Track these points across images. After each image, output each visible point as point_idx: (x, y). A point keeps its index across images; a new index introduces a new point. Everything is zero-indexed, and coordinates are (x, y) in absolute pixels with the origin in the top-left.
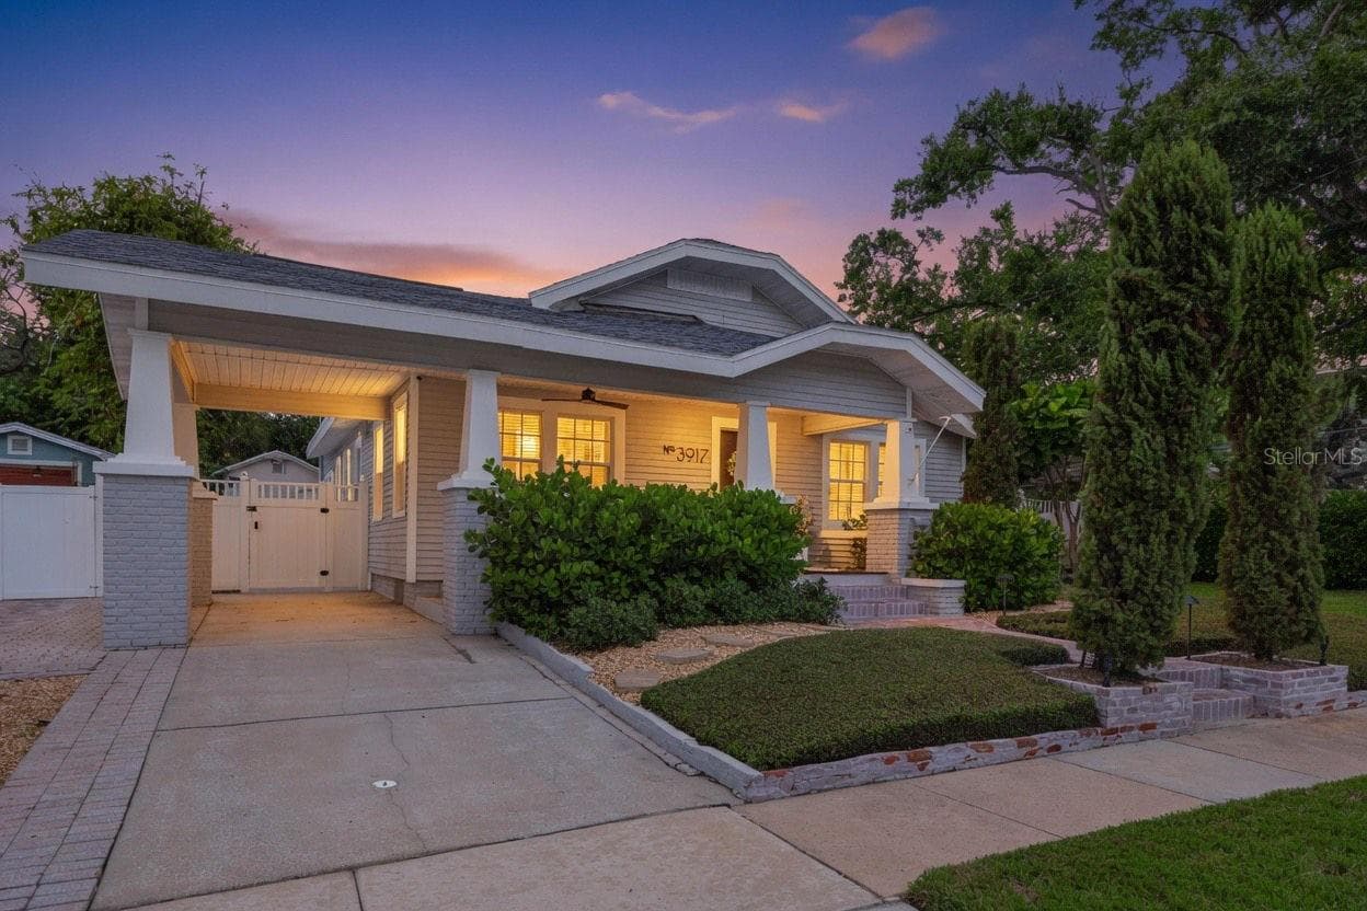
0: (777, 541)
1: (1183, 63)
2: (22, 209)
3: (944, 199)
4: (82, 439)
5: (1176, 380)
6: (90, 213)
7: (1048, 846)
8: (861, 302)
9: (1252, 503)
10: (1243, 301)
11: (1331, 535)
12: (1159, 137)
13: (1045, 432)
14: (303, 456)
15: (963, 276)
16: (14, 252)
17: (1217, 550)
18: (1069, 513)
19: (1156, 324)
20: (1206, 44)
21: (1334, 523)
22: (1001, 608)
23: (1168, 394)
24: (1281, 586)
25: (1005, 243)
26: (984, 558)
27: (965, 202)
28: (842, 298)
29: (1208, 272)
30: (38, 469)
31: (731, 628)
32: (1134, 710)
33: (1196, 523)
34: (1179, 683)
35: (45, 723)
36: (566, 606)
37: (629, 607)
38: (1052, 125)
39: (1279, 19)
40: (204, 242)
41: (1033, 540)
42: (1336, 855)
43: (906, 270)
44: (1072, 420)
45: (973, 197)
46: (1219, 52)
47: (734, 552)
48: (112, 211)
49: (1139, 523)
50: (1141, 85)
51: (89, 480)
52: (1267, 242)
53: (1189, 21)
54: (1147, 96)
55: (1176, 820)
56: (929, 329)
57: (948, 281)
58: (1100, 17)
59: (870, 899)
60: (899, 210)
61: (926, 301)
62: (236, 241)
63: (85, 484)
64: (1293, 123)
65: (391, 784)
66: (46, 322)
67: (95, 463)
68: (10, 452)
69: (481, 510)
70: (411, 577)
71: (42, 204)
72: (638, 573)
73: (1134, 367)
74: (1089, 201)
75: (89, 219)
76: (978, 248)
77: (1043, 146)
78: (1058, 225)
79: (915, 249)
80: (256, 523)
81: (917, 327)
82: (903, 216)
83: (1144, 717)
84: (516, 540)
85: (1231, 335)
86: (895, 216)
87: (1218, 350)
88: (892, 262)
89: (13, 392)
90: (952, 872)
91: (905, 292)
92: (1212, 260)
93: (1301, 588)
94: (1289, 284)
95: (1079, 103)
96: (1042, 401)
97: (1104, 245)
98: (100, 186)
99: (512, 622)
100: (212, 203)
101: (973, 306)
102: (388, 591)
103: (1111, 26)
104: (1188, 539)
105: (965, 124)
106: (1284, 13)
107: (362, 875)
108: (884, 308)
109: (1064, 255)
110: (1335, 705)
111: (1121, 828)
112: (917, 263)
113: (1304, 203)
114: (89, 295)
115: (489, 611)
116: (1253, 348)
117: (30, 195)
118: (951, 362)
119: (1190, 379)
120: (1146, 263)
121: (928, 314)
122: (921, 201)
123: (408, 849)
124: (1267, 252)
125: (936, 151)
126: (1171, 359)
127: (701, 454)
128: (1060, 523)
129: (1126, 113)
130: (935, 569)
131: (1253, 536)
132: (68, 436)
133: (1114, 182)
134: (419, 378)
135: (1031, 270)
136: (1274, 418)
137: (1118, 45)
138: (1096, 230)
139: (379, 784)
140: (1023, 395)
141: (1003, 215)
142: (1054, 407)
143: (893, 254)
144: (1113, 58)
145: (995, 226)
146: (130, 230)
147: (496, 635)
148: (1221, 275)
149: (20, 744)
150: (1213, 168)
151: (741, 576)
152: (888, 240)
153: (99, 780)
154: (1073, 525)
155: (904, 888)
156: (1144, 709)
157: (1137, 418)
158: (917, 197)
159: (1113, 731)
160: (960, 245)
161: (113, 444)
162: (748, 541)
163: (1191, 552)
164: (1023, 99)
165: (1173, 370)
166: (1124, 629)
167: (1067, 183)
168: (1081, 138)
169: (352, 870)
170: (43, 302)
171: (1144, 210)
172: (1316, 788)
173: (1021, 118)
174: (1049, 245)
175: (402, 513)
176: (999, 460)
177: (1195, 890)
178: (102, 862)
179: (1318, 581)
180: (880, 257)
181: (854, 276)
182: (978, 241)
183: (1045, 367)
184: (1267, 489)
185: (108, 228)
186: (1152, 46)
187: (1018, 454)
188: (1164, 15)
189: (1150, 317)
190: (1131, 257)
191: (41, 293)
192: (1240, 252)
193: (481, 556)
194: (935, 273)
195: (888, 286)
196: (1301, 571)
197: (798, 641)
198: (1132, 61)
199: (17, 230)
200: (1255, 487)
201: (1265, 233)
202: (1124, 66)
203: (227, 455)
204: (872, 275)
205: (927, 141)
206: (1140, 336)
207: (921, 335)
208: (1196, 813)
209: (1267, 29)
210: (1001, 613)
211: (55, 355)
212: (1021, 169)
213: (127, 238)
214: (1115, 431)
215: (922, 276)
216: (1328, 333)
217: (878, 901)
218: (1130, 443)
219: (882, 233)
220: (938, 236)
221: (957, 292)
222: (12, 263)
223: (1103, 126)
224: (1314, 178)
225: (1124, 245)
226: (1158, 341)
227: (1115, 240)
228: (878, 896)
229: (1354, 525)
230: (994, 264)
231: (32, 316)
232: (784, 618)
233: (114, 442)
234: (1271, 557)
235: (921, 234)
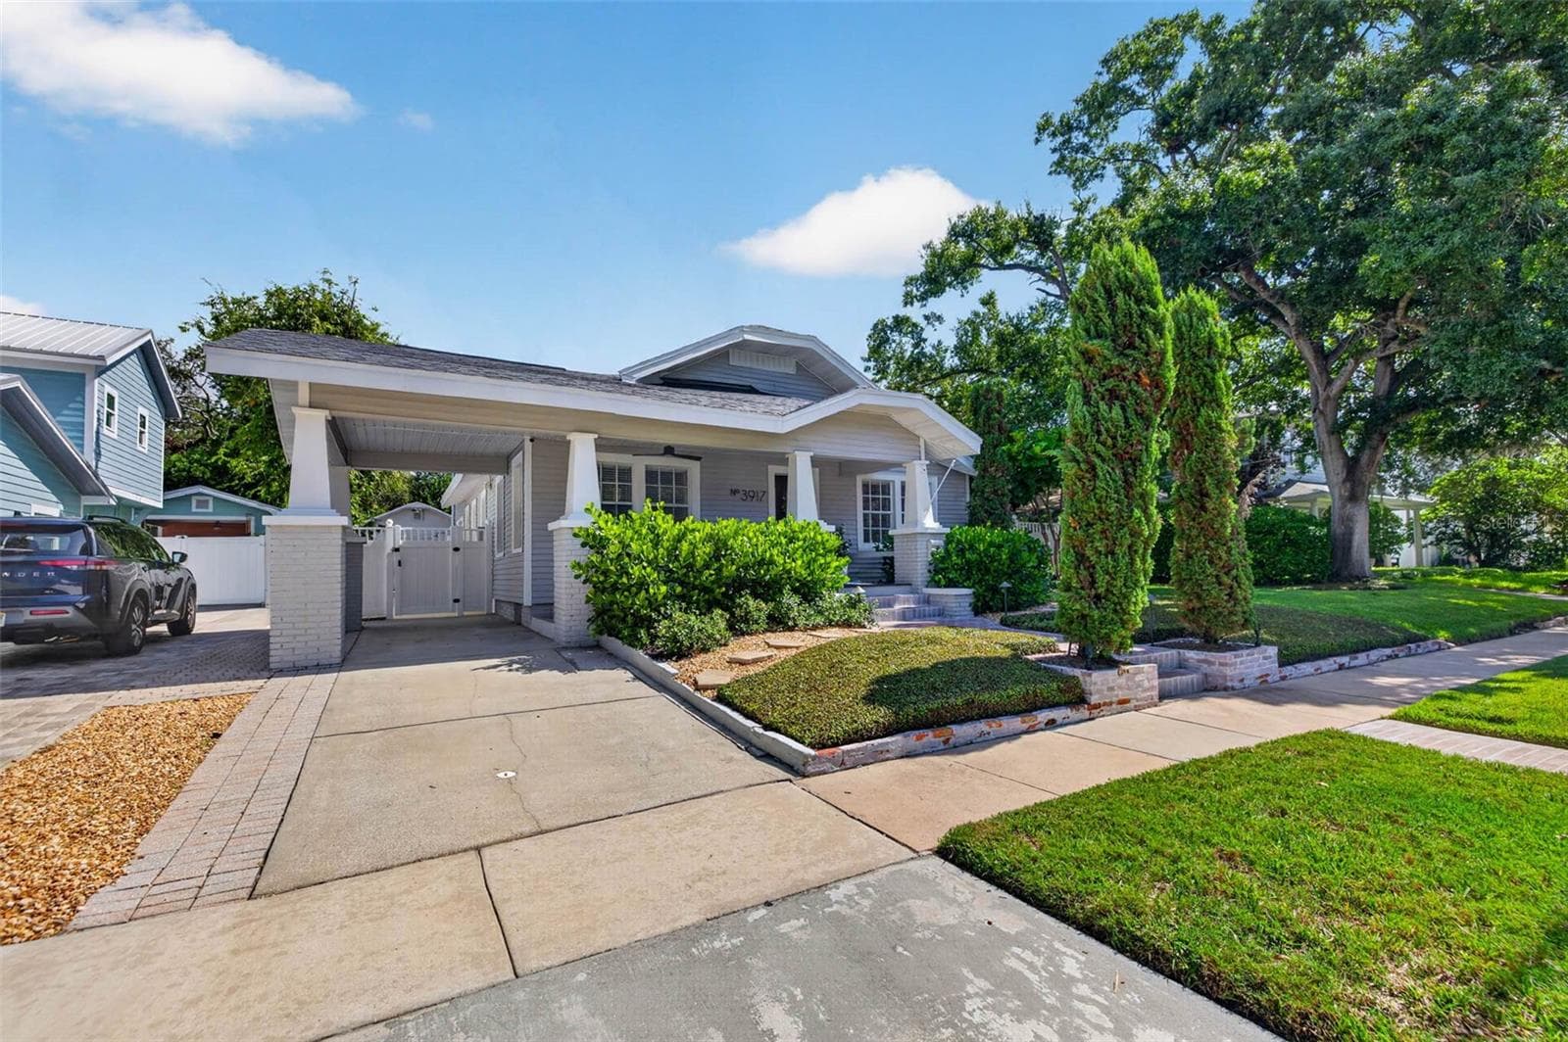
0: (822, 561)
1: (1119, 183)
2: (206, 313)
3: (943, 291)
4: (255, 497)
5: (1128, 425)
6: (262, 317)
7: (1049, 803)
8: (882, 372)
9: (1194, 520)
10: (1175, 364)
11: (1257, 542)
12: (1103, 239)
13: (1030, 469)
14: (438, 506)
15: (961, 349)
16: (199, 347)
17: (1167, 558)
18: (1053, 532)
19: (1110, 383)
20: (1136, 170)
21: (1259, 533)
22: (1003, 610)
23: (1122, 436)
24: (1220, 584)
25: (992, 322)
26: (988, 571)
27: (959, 292)
28: (867, 369)
29: (1147, 341)
30: (217, 524)
31: (788, 633)
32: (1111, 689)
33: (1151, 536)
34: (1146, 666)
35: (217, 736)
36: (655, 621)
37: (706, 619)
38: (1023, 233)
39: (1188, 149)
40: (356, 338)
41: (1025, 555)
42: (1277, 802)
43: (916, 346)
44: (1050, 458)
45: (965, 288)
46: (1145, 176)
47: (788, 572)
48: (280, 313)
49: (1106, 538)
50: (1088, 202)
51: (261, 530)
52: (1191, 317)
53: (1122, 153)
54: (1093, 209)
55: (1147, 778)
56: (936, 391)
57: (948, 354)
58: (1054, 151)
59: (907, 853)
60: (908, 300)
61: (932, 370)
62: (382, 335)
63: (257, 535)
64: (1205, 227)
65: (511, 774)
66: (225, 403)
67: (264, 517)
68: (194, 510)
69: (584, 545)
70: (527, 601)
71: (223, 310)
72: (712, 591)
73: (1096, 418)
74: (1054, 289)
75: (261, 321)
76: (972, 326)
77: (1016, 249)
78: (1031, 308)
79: (922, 329)
80: (400, 562)
81: (927, 390)
82: (912, 304)
83: (1122, 695)
84: (612, 568)
85: (1166, 390)
86: (906, 304)
87: (1159, 402)
88: (904, 340)
89: (197, 461)
90: (970, 828)
91: (916, 361)
92: (1150, 332)
93: (1235, 585)
94: (1209, 349)
95: (1043, 216)
96: (1027, 445)
97: (1067, 324)
98: (270, 294)
99: (610, 635)
100: (363, 308)
101: (970, 372)
102: (508, 613)
103: (1063, 158)
104: (1145, 549)
105: (955, 233)
106: (1192, 145)
107: (486, 852)
108: (900, 375)
109: (1038, 331)
110: (1269, 679)
111: (1107, 785)
112: (925, 340)
113: (1217, 287)
114: (259, 380)
115: (593, 626)
116: (1185, 399)
117: (213, 305)
118: (955, 416)
119: (1137, 425)
120: (1100, 335)
121: (935, 379)
122: (925, 293)
123: (527, 829)
124: (1191, 326)
125: (934, 254)
126: (1123, 408)
127: (760, 495)
128: (1046, 540)
129: (1078, 222)
130: (950, 580)
131: (1196, 545)
132: (244, 496)
133: (1073, 275)
134: (532, 440)
135: (1013, 343)
136: (1205, 453)
137: (1070, 172)
138: (1061, 311)
139: (501, 775)
140: (1011, 440)
141: (989, 301)
142: (1037, 449)
143: (906, 335)
144: (1065, 181)
145: (982, 310)
146: (296, 329)
147: (598, 646)
148: (1157, 344)
149: (197, 753)
150: (1145, 263)
151: (795, 591)
152: (900, 322)
153: (264, 782)
154: (1057, 542)
155: (935, 844)
156: (1120, 688)
157: (1099, 456)
158: (922, 289)
159: (1097, 706)
160: (957, 326)
161: (279, 500)
162: (799, 562)
163: (1149, 560)
164: (1000, 214)
165: (1126, 418)
166: (1101, 623)
167: (1037, 276)
168: (1045, 241)
169: (478, 849)
170: (223, 387)
171: (1096, 296)
172: (1258, 746)
173: (998, 228)
174: (1025, 324)
175: (520, 550)
176: (995, 492)
177: (1168, 835)
178: (263, 853)
179: (1248, 579)
180: (896, 336)
181: (877, 350)
182: (970, 322)
183: (1028, 418)
184: (1203, 508)
185: (276, 327)
186: (1096, 174)
187: (1010, 487)
188: (1102, 149)
189: (1105, 377)
190: (1087, 331)
191: (219, 379)
192: (1169, 324)
193: (585, 582)
194: (938, 347)
195: (902, 358)
196: (1234, 572)
197: (841, 642)
198: (1080, 183)
199: (202, 331)
200: (1194, 506)
201: (1188, 311)
202: (1074, 187)
203: (375, 506)
204: (890, 350)
205: (928, 246)
206: (1098, 392)
207: (931, 397)
208: (1166, 771)
209: (1181, 157)
210: (1003, 614)
211: (233, 430)
212: (1002, 267)
213: (292, 334)
214: (1083, 466)
215: (928, 350)
216: (1243, 386)
217: (915, 855)
218: (1095, 476)
219: (896, 318)
220: (939, 319)
221: (956, 360)
222: (197, 356)
223: (1061, 233)
224: (1223, 268)
225: (1081, 322)
226: (1113, 396)
227: (1075, 319)
228: (914, 851)
229: (1274, 534)
230: (984, 338)
231: (214, 399)
232: (830, 624)
233: (282, 500)
234: (1211, 562)
235: (927, 318)
